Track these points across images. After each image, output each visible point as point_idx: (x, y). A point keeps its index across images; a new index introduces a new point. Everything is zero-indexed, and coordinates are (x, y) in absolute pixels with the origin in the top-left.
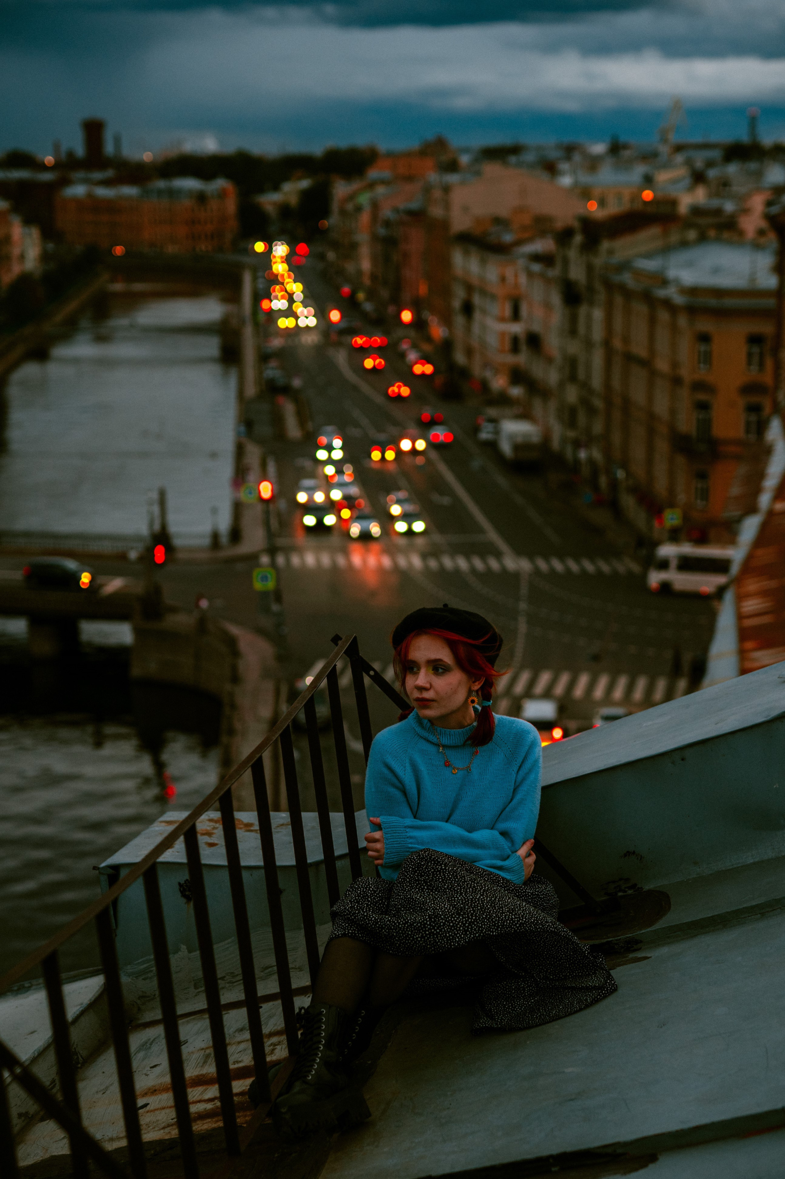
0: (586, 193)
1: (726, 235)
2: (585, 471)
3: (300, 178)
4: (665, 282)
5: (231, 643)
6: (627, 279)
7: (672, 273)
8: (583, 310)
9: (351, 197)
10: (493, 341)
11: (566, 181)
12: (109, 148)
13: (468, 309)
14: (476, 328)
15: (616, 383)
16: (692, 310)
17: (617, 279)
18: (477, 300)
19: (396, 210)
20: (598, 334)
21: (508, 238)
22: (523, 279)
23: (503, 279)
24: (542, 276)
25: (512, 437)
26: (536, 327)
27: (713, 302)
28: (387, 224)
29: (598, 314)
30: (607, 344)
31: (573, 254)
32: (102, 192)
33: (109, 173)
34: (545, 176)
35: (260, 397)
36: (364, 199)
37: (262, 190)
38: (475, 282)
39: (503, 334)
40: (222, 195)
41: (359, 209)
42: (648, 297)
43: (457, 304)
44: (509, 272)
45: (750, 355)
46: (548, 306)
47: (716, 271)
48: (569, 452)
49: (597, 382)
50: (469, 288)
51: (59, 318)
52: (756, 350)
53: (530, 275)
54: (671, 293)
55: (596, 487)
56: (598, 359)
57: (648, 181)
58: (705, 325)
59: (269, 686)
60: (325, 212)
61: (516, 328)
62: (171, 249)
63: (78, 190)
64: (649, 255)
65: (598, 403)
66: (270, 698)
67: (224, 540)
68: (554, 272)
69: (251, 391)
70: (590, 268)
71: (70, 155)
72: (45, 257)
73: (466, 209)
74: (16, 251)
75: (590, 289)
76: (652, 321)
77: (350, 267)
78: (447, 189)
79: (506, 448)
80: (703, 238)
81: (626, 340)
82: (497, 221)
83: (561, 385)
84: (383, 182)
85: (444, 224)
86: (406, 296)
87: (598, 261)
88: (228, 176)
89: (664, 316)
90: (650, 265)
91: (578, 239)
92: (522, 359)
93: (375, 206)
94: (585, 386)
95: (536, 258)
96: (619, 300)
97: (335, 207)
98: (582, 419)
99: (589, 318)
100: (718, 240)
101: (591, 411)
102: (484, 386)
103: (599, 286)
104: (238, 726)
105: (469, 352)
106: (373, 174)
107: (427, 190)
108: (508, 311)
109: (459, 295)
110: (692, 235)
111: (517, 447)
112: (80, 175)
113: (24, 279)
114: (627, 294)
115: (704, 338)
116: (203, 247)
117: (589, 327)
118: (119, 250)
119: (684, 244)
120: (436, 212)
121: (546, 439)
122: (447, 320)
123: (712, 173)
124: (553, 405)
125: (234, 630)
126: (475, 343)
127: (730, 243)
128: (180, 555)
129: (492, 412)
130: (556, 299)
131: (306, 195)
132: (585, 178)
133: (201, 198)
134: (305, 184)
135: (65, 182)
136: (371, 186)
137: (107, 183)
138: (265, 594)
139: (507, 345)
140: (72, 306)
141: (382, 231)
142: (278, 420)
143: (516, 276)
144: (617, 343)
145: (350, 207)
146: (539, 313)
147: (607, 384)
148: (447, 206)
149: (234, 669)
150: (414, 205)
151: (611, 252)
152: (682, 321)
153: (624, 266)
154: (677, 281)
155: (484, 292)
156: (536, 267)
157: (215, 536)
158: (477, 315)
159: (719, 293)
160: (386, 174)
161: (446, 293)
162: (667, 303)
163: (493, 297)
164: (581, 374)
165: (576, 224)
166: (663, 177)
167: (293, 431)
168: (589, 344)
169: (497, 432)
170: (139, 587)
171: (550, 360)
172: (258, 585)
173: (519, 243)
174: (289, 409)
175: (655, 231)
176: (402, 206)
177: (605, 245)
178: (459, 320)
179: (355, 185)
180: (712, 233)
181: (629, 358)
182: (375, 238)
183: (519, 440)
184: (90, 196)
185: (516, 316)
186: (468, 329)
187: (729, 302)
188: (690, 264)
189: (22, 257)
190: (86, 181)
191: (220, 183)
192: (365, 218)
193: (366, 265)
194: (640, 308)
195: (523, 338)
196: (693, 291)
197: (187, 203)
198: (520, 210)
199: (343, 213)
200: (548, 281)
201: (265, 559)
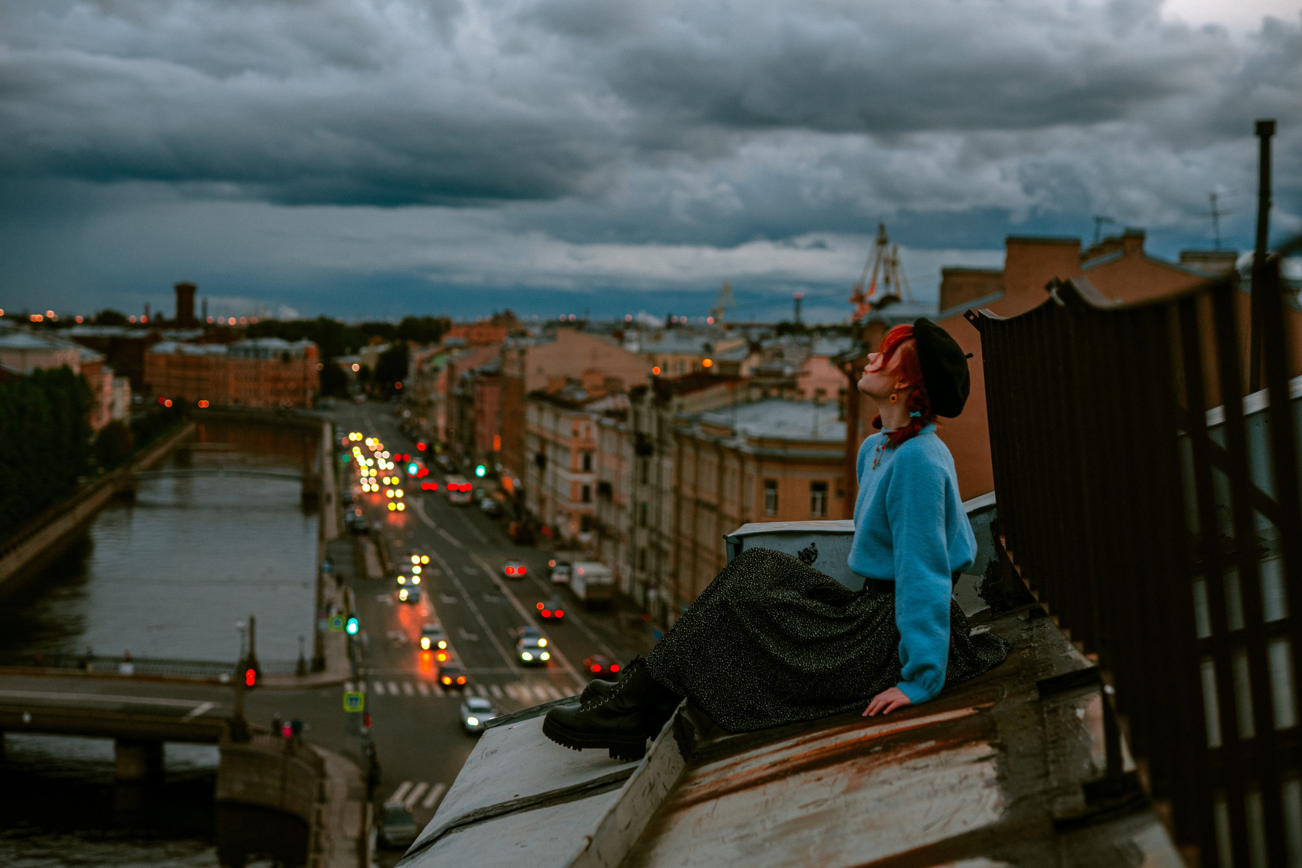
0: (651, 358)
1: (787, 394)
2: (654, 611)
3: (378, 344)
4: (734, 434)
5: (319, 764)
6: (697, 430)
7: (739, 427)
8: (654, 460)
9: (430, 359)
10: (564, 490)
11: (634, 347)
12: (198, 313)
13: (541, 461)
14: (549, 479)
15: (686, 528)
16: (760, 459)
17: (687, 431)
18: (550, 452)
19: (472, 372)
20: (668, 482)
21: (580, 396)
22: (595, 433)
23: (576, 433)
24: (615, 429)
25: (584, 578)
26: (607, 477)
27: (779, 452)
28: (463, 383)
29: (668, 464)
30: (677, 490)
31: (644, 409)
32: (190, 349)
33: (199, 332)
34: (615, 341)
35: (341, 537)
36: (441, 362)
37: (342, 354)
38: (549, 436)
39: (575, 483)
40: (306, 355)
41: (436, 370)
42: (718, 447)
43: (531, 457)
44: (582, 427)
45: (814, 500)
46: (620, 457)
47: (780, 424)
48: (638, 592)
49: (666, 527)
50: (543, 442)
51: (146, 462)
52: (819, 495)
53: (602, 427)
54: (740, 442)
55: (664, 625)
56: (668, 506)
57: (708, 349)
58: (772, 472)
59: (356, 806)
60: (403, 373)
61: (587, 479)
62: (254, 403)
63: (168, 347)
64: (717, 410)
65: (667, 546)
66: (357, 817)
67: (308, 666)
68: (627, 426)
69: (332, 531)
70: (661, 421)
71: (159, 316)
72: (133, 407)
73: (540, 371)
74: (106, 400)
75: (661, 441)
76: (721, 469)
77: (425, 423)
78: (523, 352)
79: (579, 589)
80: (765, 397)
81: (695, 488)
82: (569, 381)
83: (632, 530)
84: (460, 347)
85: (520, 383)
86: (480, 450)
87: (669, 416)
88: (311, 339)
89: (732, 464)
90: (721, 418)
91: (650, 395)
92: (592, 507)
93: (451, 367)
94: (655, 530)
95: (609, 413)
96: (689, 450)
97: (412, 367)
98: (651, 561)
99: (659, 466)
100: (780, 398)
101: (661, 553)
102: (556, 532)
103: (670, 439)
104: (325, 844)
105: (542, 501)
106: (448, 340)
107: (503, 352)
108: (580, 464)
109: (533, 447)
110: (756, 393)
111: (589, 588)
112: (172, 333)
113: (114, 427)
114: (697, 444)
115: (771, 484)
116: (285, 402)
117: (659, 476)
118: (204, 404)
119: (749, 402)
120: (512, 371)
121: (617, 580)
122: (520, 471)
123: (766, 344)
124: (623, 548)
125: (322, 752)
126: (547, 492)
127: (791, 400)
128: (267, 681)
129: (564, 556)
130: (628, 451)
131: (383, 357)
132: (650, 346)
133: (286, 357)
134: (383, 348)
135: (156, 339)
136: (448, 350)
137: (196, 341)
138: (355, 715)
139: (579, 494)
140: (159, 452)
141: (458, 391)
142: (358, 559)
143: (588, 429)
144: (687, 491)
145: (427, 368)
146: (610, 463)
147: (677, 530)
148: (523, 367)
149: (321, 788)
150: (490, 367)
151: (681, 407)
152: (751, 468)
153: (696, 419)
154: (745, 432)
155: (556, 445)
156: (609, 422)
157: (301, 663)
158: (550, 466)
159: (785, 443)
160: (462, 340)
161: (519, 445)
162: (736, 452)
163: (566, 450)
164: (651, 520)
165: (648, 382)
166: (721, 347)
167: (374, 569)
168: (659, 491)
169: (570, 573)
170: (228, 711)
171: (621, 507)
172: (347, 708)
173: (591, 401)
174: (370, 550)
175: (722, 388)
176: (477, 368)
177: (676, 400)
178: (532, 471)
179: (432, 350)
180: (774, 392)
181: (698, 503)
182: (450, 395)
183: (592, 580)
184: (179, 351)
185: (587, 467)
186: (541, 480)
187: (793, 452)
188: (755, 419)
189: (112, 406)
190: (175, 339)
191: (305, 344)
192: (442, 378)
193: (441, 422)
194: (711, 458)
195: (594, 488)
196: (761, 441)
197: (272, 360)
198: (590, 372)
199: (420, 373)
200: (620, 433)
201: (349, 687)
